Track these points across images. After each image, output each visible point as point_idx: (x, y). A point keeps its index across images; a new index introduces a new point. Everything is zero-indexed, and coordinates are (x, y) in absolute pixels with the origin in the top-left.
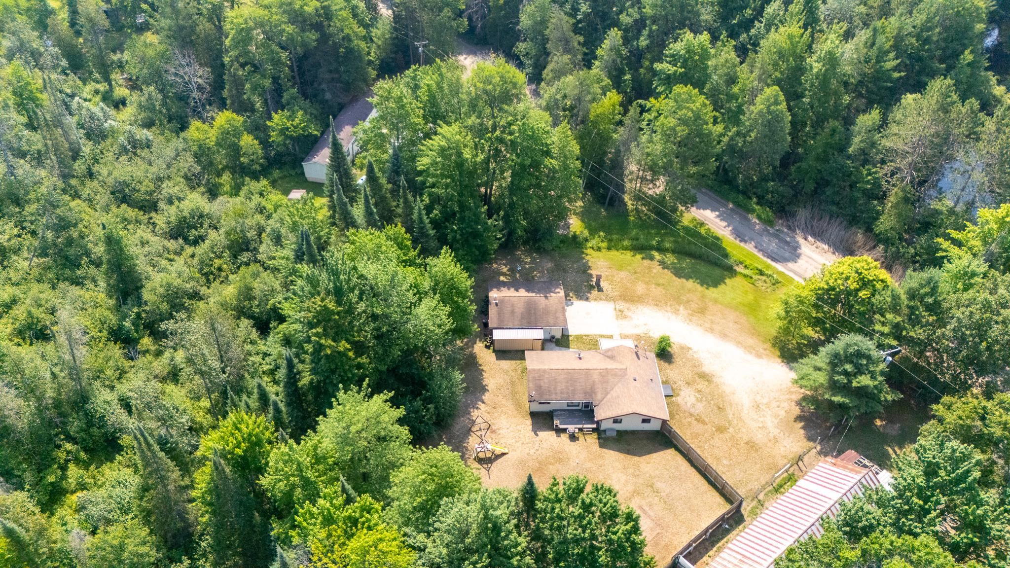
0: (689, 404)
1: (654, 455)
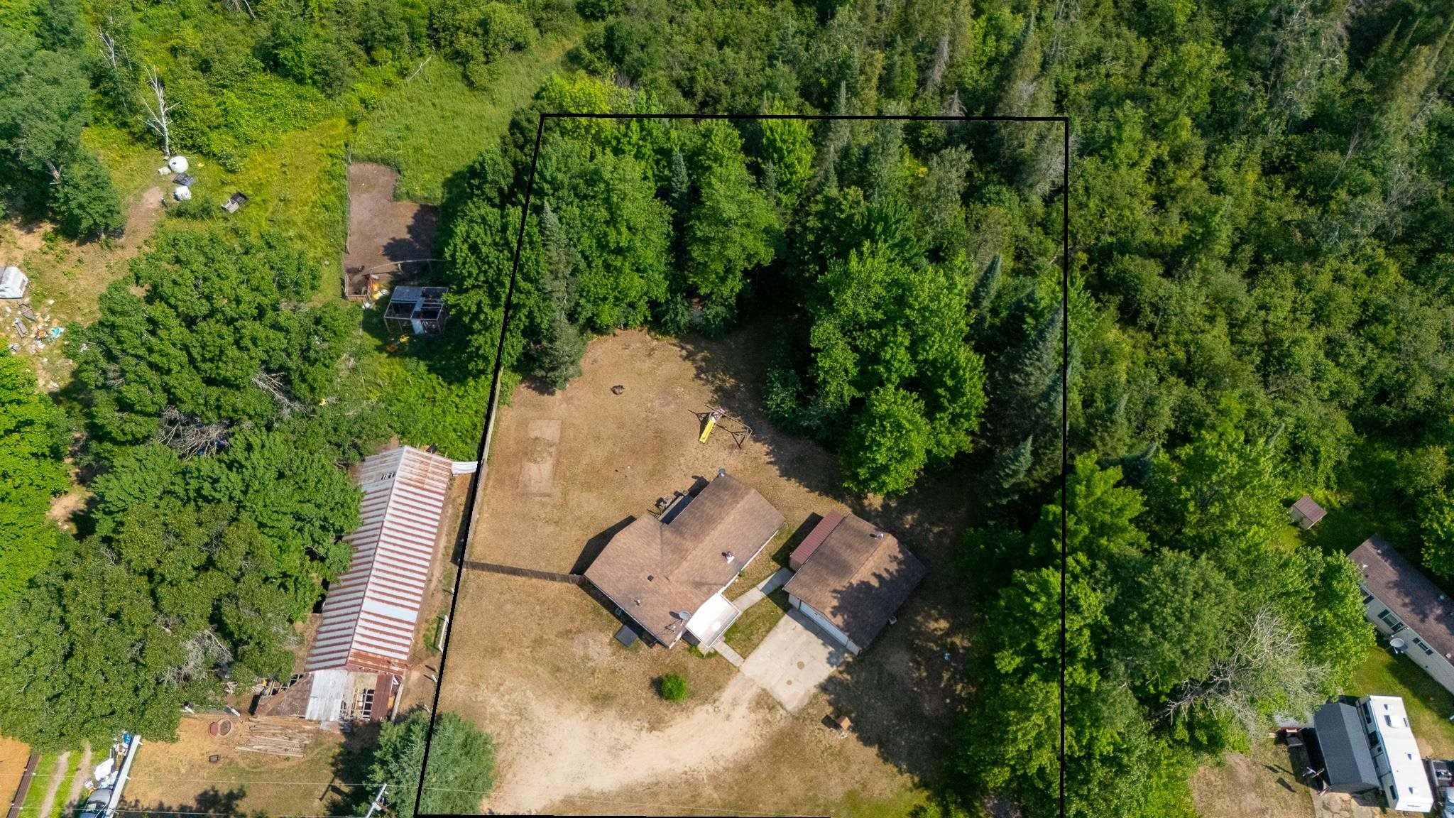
0: (591, 642)
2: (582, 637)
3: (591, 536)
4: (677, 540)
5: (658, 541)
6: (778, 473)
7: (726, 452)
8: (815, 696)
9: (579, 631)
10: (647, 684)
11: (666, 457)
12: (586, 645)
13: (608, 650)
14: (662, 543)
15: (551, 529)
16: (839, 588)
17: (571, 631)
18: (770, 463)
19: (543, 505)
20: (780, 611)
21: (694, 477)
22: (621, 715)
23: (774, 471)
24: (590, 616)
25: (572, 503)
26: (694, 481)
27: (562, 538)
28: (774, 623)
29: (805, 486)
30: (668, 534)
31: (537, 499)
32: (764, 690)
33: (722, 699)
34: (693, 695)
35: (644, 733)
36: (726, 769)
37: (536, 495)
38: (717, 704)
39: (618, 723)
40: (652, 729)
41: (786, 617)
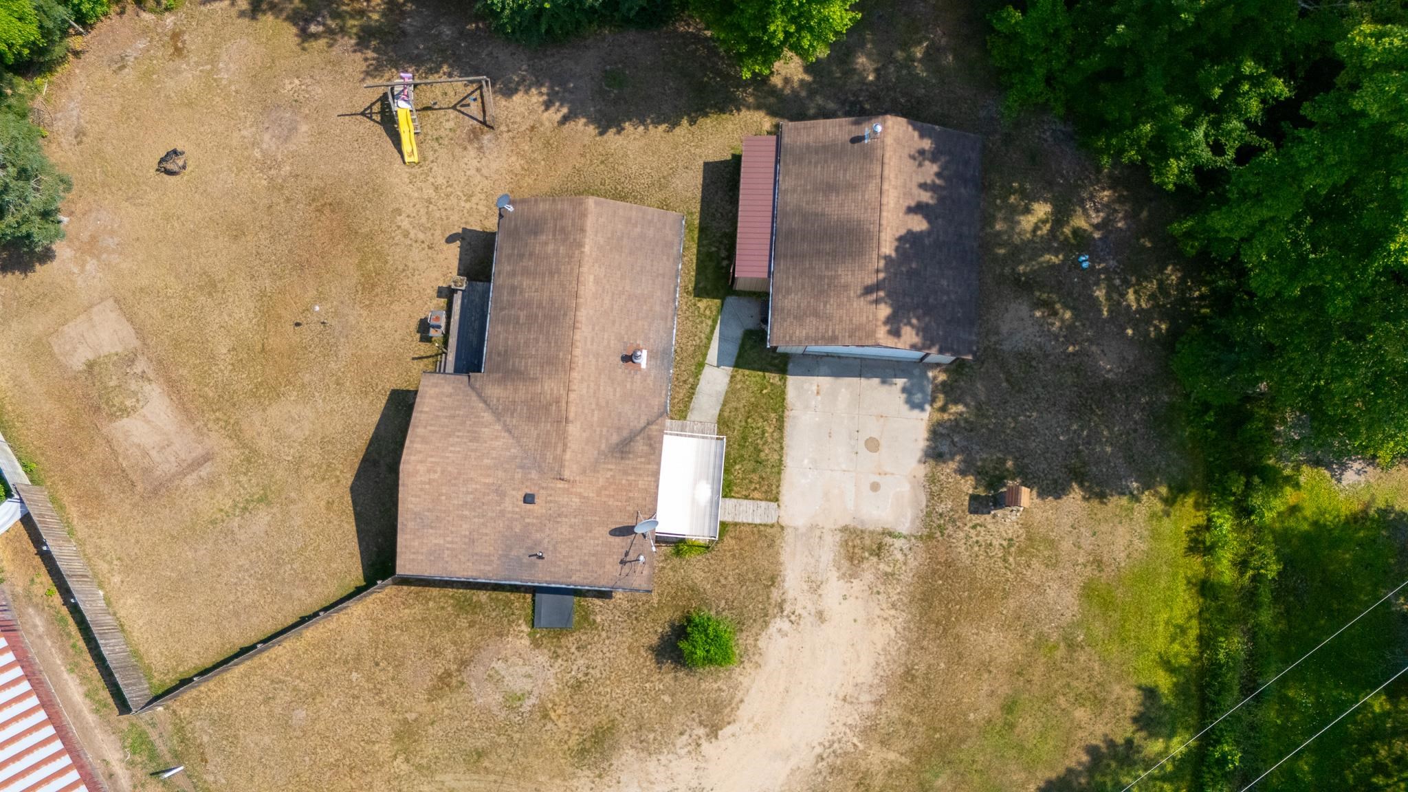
0: (499, 665)
1: (349, 527)
2: (477, 671)
3: (348, 478)
4: (522, 392)
5: (487, 416)
6: (592, 130)
7: (472, 152)
8: (932, 479)
9: (464, 664)
10: (651, 664)
11: (370, 236)
12: (495, 679)
13: (542, 658)
14: (498, 415)
15: (263, 518)
16: (871, 280)
17: (449, 674)
18: (565, 119)
19: (211, 483)
20: (774, 378)
21: (451, 239)
22: (646, 748)
23: (582, 129)
24: (463, 622)
25: (264, 443)
26: (455, 248)
27: (298, 521)
28: (778, 403)
29: (657, 123)
30: (495, 392)
31: (190, 480)
32: (845, 529)
33: (790, 595)
34: (740, 625)
35: (705, 745)
36: (878, 702)
37: (183, 474)
38: (788, 608)
39: (652, 765)
40: (714, 731)
41: (793, 382)
